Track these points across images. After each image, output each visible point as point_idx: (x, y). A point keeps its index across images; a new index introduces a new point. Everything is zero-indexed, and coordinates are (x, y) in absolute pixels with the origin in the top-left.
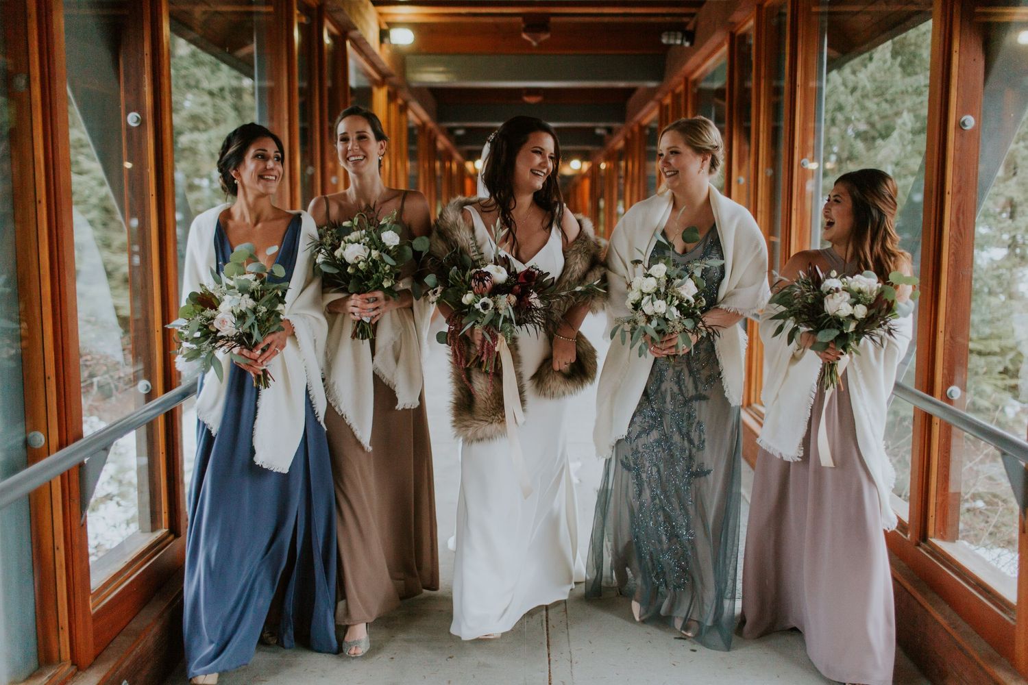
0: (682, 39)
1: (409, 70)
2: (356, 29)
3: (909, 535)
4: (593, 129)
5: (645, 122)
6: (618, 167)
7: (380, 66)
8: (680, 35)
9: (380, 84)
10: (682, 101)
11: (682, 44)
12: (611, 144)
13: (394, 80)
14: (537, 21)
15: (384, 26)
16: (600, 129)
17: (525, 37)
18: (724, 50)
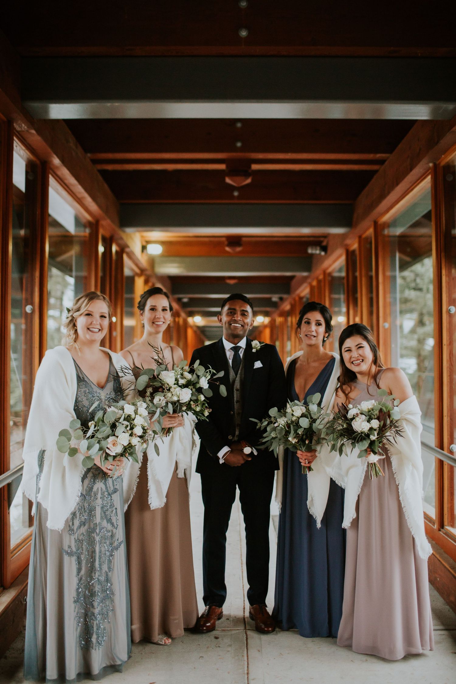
0: (320, 251)
1: (156, 266)
2: (128, 247)
3: (436, 526)
4: (270, 299)
5: (302, 294)
6: (286, 320)
7: (141, 266)
8: (318, 248)
9: (139, 275)
10: (322, 284)
11: (320, 254)
12: (282, 307)
13: (149, 272)
14: (234, 241)
15: (144, 244)
16: (275, 298)
17: (227, 249)
18: (343, 258)
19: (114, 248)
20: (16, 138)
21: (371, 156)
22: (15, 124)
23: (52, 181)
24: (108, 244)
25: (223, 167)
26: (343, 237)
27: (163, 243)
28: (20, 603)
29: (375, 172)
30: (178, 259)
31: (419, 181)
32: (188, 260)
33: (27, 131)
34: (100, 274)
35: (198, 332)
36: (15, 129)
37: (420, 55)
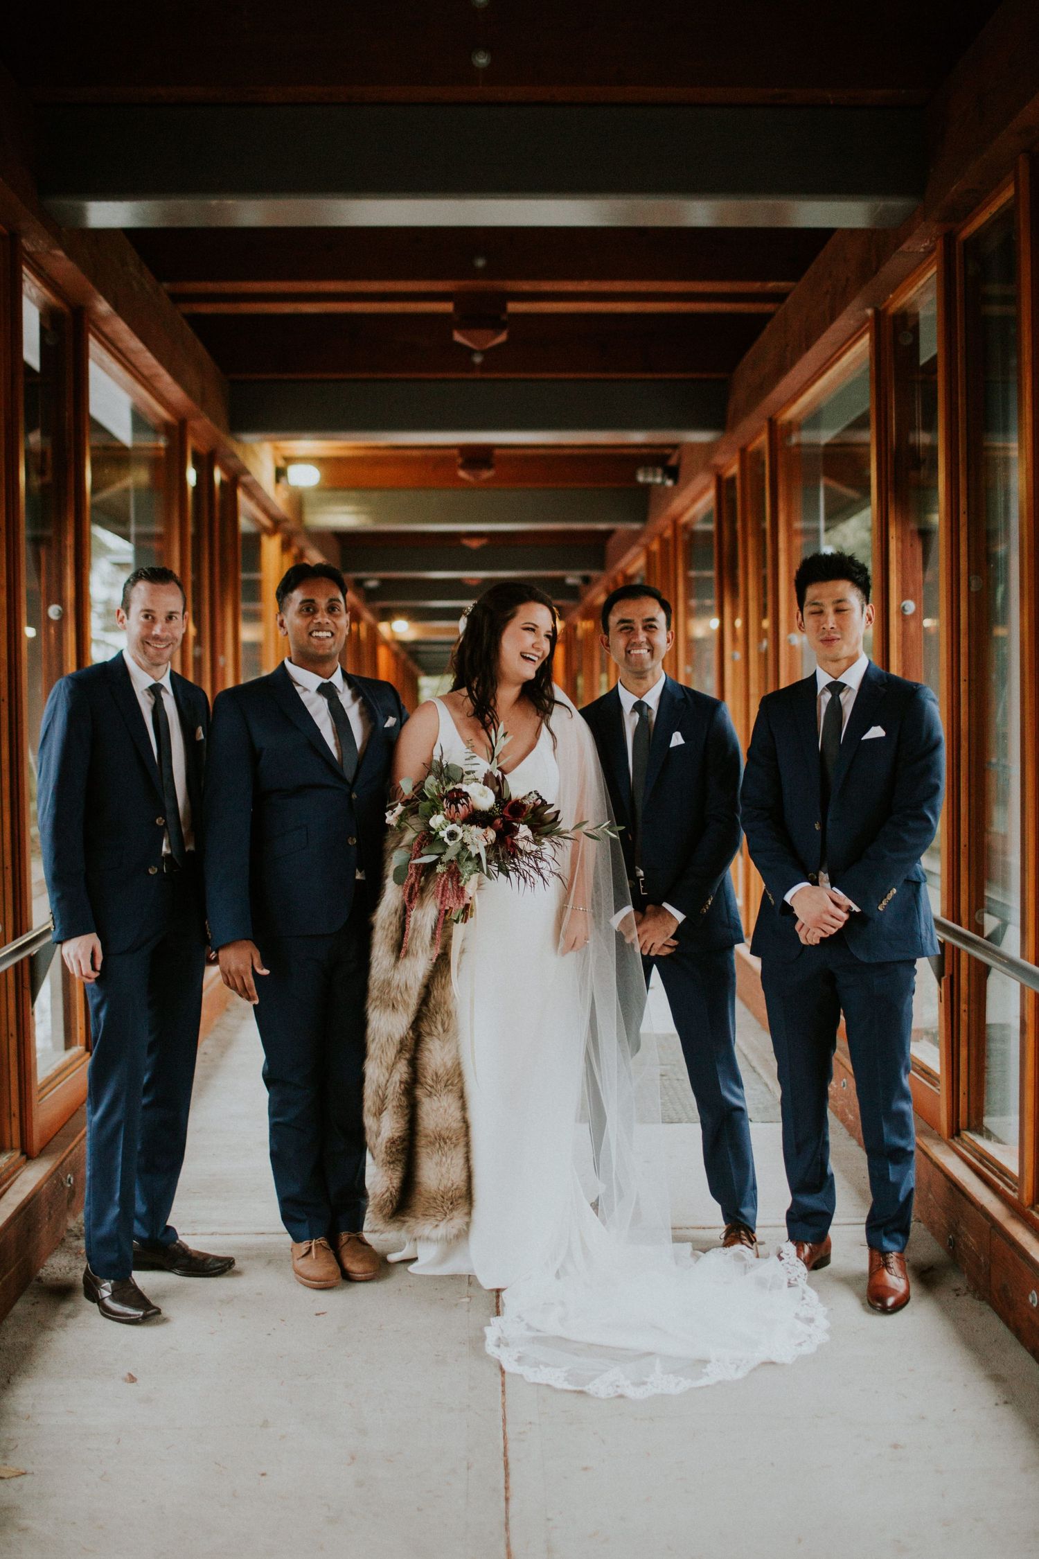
0: (663, 477)
1: (307, 510)
2: (248, 473)
4: (562, 579)
5: (631, 571)
7: (273, 511)
8: (659, 471)
9: (271, 532)
10: (671, 549)
11: (663, 483)
12: (588, 598)
13: (290, 526)
14: (477, 457)
15: (281, 463)
16: (572, 579)
17: (462, 474)
18: (710, 495)
19: (218, 475)
20: (28, 269)
21: (756, 286)
22: (23, 241)
23: (94, 347)
24: (205, 467)
25: (448, 307)
26: (710, 448)
27: (321, 461)
28: (60, 1184)
29: (768, 317)
30: (354, 494)
31: (851, 342)
32: (375, 495)
33: (49, 252)
34: (190, 529)
35: (403, 656)
36: (24, 248)
37: (832, 102)
